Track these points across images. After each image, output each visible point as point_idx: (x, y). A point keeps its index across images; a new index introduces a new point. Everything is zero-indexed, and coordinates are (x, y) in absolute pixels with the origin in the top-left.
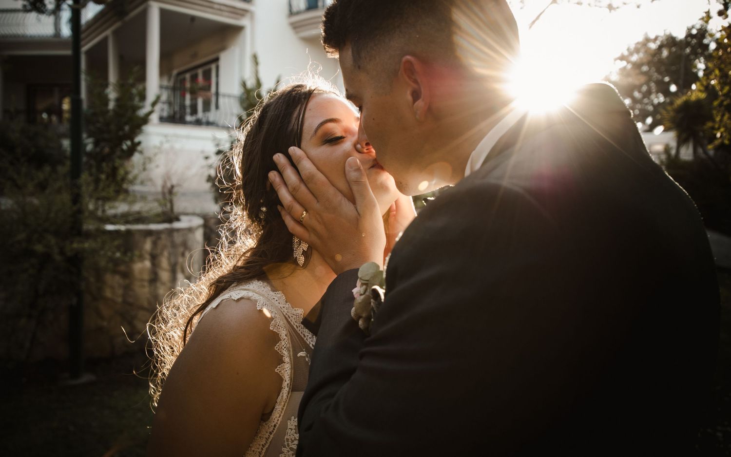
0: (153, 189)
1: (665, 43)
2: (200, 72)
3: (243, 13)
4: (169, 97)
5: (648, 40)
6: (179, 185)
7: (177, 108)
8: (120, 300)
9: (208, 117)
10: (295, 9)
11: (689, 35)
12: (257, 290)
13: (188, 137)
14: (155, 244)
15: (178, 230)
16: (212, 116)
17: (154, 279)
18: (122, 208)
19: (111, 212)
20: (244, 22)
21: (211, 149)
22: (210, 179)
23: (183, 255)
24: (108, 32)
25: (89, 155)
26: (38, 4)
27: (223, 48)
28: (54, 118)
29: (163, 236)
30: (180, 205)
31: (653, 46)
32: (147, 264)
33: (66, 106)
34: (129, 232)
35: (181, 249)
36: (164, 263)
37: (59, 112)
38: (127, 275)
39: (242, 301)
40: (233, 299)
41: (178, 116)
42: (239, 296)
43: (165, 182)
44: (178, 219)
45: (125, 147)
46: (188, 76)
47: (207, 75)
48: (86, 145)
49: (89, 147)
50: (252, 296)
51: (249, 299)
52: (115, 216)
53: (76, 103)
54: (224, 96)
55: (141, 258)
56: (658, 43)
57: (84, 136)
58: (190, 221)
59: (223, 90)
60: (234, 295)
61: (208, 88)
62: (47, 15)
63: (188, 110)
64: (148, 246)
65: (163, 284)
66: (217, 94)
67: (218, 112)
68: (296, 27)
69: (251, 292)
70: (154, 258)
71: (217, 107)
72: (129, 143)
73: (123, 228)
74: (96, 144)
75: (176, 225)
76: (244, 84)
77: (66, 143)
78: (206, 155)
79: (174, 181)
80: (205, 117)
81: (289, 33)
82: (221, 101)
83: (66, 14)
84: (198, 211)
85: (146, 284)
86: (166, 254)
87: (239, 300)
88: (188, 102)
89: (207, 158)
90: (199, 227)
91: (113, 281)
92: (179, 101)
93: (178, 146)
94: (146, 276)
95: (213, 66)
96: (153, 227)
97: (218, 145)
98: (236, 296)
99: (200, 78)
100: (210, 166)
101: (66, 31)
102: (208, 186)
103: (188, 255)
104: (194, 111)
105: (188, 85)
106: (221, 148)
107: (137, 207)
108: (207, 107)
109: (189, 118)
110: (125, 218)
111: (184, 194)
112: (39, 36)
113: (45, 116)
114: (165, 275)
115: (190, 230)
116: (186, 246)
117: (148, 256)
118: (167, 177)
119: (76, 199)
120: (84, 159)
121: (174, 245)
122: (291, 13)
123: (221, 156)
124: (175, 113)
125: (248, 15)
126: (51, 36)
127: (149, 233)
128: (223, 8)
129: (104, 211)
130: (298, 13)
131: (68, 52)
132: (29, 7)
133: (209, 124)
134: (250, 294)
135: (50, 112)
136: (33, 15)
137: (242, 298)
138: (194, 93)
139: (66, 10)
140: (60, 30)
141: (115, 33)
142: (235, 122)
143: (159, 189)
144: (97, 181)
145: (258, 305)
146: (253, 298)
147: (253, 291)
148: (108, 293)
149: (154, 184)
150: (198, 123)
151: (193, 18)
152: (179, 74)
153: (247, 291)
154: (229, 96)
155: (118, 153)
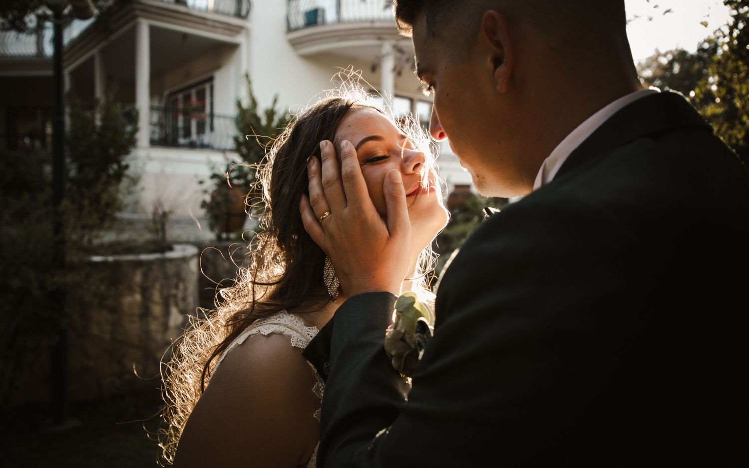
0: (142, 217)
1: (677, 57)
2: (193, 92)
3: (238, 30)
4: (160, 119)
5: (659, 55)
6: (171, 212)
7: (169, 130)
8: (107, 337)
9: (202, 140)
10: (293, 26)
11: (701, 50)
12: (290, 325)
13: (179, 161)
14: (145, 275)
15: (171, 260)
16: (207, 138)
17: (145, 313)
18: (109, 237)
19: (96, 242)
20: (240, 39)
21: (205, 173)
22: (204, 204)
23: (177, 287)
24: (95, 51)
25: (73, 181)
26: (17, 22)
27: (218, 67)
28: (37, 143)
29: (155, 267)
30: (173, 233)
31: (664, 61)
32: (138, 297)
33: (49, 130)
34: (117, 264)
35: (174, 281)
36: (156, 296)
37: (42, 136)
38: (115, 310)
39: (274, 336)
40: (262, 334)
41: (170, 138)
42: (270, 331)
43: (156, 209)
44: (171, 249)
45: (111, 172)
46: (180, 96)
47: (201, 96)
48: (69, 171)
49: (73, 173)
50: (284, 331)
51: (281, 334)
52: (101, 246)
53: (59, 126)
54: (219, 116)
55: (131, 291)
56: (670, 57)
57: (68, 160)
58: (184, 250)
59: (217, 110)
60: (263, 329)
61: (203, 108)
62: (27, 34)
63: (181, 132)
64: (138, 278)
65: (156, 318)
66: (212, 115)
67: (213, 135)
68: (295, 44)
69: (282, 326)
70: (145, 291)
71: (212, 129)
72: (115, 166)
73: (110, 259)
74: (80, 170)
75: (170, 255)
76: (239, 104)
77: (48, 169)
78: (200, 179)
79: (167, 208)
80: (199, 139)
81: (287, 49)
82: (217, 122)
83: (49, 34)
84: (192, 239)
85: (136, 319)
86: (158, 286)
87: (269, 335)
88: (181, 123)
89: (201, 182)
90: (193, 256)
91: (101, 317)
92: (171, 123)
93: (169, 169)
94: (137, 311)
95: (207, 86)
96: (144, 257)
97: (213, 168)
98: (265, 331)
99: (194, 99)
100: (205, 192)
101: (49, 50)
102: (202, 212)
103: (181, 286)
104: (187, 133)
105: (181, 106)
106: (217, 172)
107: (125, 236)
108: (201, 129)
109: (182, 141)
110: (114, 248)
111: (178, 222)
112: (20, 56)
113: (27, 141)
114: (157, 310)
115: (185, 260)
116: (180, 277)
117: (138, 289)
118: (158, 204)
119: (58, 228)
120: (68, 185)
121: (166, 277)
122: (289, 30)
123: (216, 181)
124: (167, 135)
125: (244, 32)
126: (33, 56)
127: (140, 264)
128: (217, 24)
129: (90, 241)
130: (297, 29)
131: (49, 73)
132: (7, 25)
133: (204, 146)
134: (282, 329)
135: (32, 136)
136: (12, 34)
137: (272, 333)
138: (187, 115)
139: (49, 28)
140: (43, 49)
141: (102, 52)
142: (231, 144)
143: (150, 216)
144: (81, 208)
145: (292, 341)
146: (285, 333)
147: (285, 326)
148: (95, 330)
149: (144, 212)
150: (192, 146)
151: (185, 36)
152: (172, 94)
153: (279, 326)
154: (225, 117)
155: (104, 178)
